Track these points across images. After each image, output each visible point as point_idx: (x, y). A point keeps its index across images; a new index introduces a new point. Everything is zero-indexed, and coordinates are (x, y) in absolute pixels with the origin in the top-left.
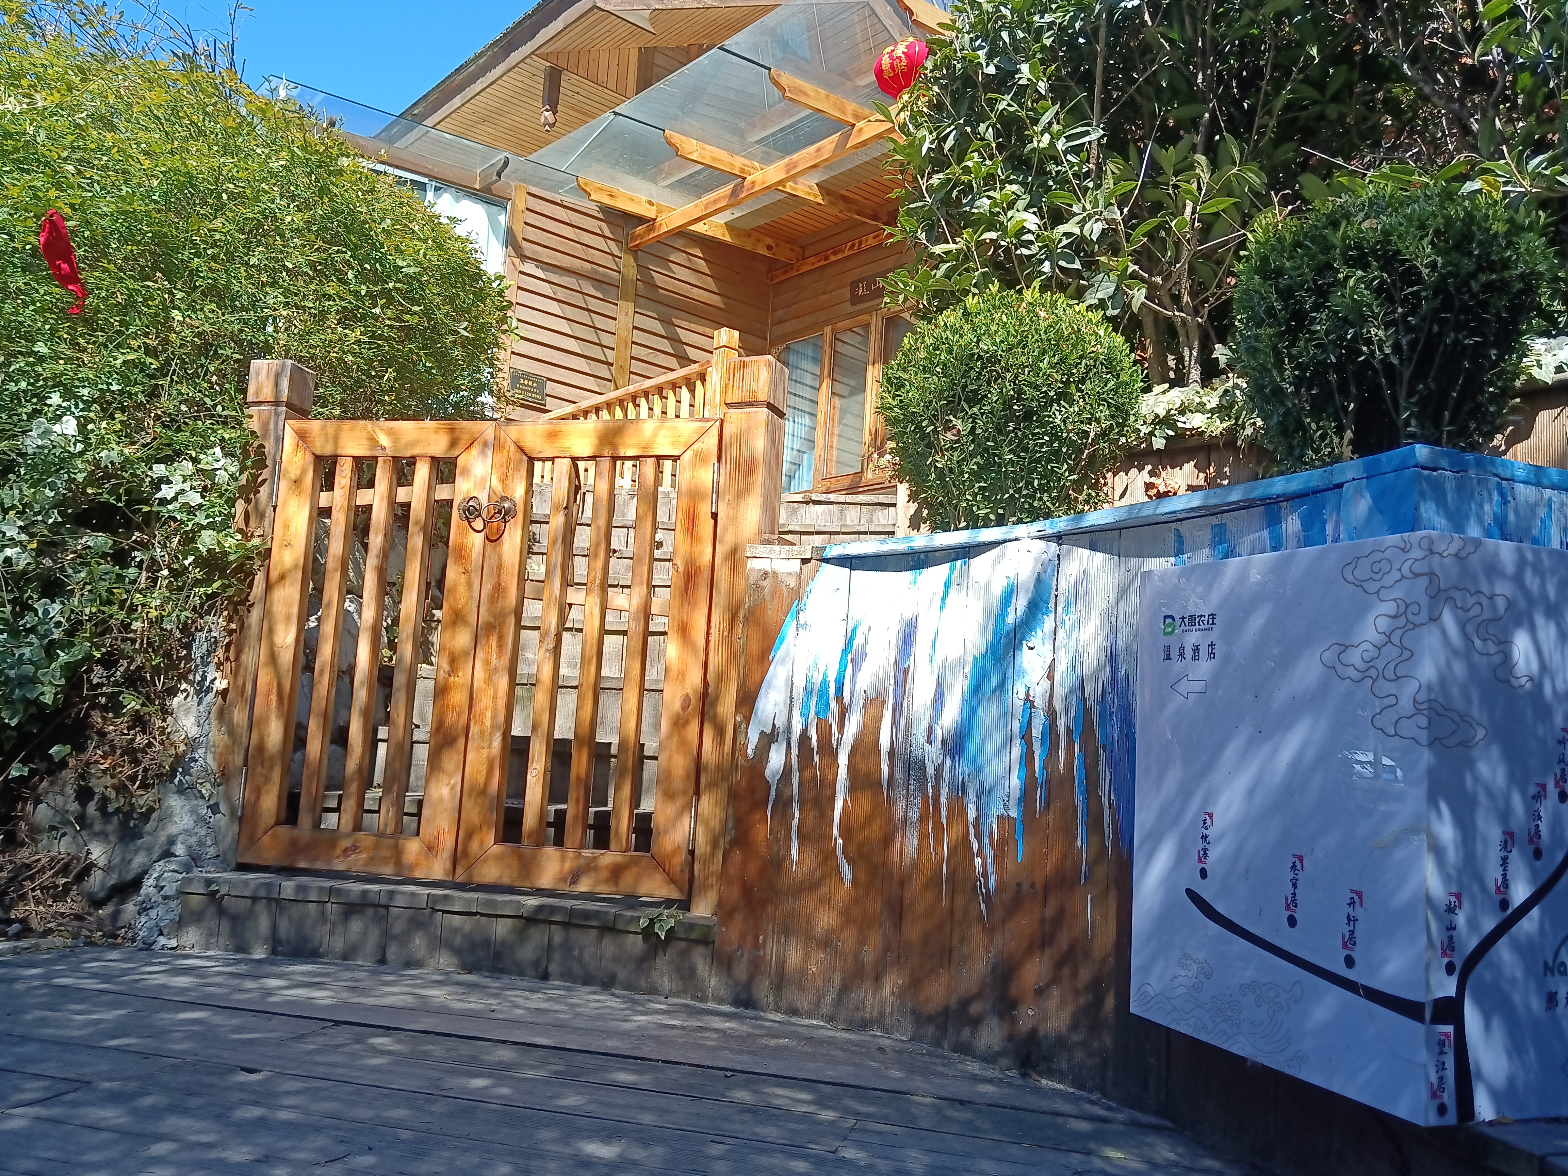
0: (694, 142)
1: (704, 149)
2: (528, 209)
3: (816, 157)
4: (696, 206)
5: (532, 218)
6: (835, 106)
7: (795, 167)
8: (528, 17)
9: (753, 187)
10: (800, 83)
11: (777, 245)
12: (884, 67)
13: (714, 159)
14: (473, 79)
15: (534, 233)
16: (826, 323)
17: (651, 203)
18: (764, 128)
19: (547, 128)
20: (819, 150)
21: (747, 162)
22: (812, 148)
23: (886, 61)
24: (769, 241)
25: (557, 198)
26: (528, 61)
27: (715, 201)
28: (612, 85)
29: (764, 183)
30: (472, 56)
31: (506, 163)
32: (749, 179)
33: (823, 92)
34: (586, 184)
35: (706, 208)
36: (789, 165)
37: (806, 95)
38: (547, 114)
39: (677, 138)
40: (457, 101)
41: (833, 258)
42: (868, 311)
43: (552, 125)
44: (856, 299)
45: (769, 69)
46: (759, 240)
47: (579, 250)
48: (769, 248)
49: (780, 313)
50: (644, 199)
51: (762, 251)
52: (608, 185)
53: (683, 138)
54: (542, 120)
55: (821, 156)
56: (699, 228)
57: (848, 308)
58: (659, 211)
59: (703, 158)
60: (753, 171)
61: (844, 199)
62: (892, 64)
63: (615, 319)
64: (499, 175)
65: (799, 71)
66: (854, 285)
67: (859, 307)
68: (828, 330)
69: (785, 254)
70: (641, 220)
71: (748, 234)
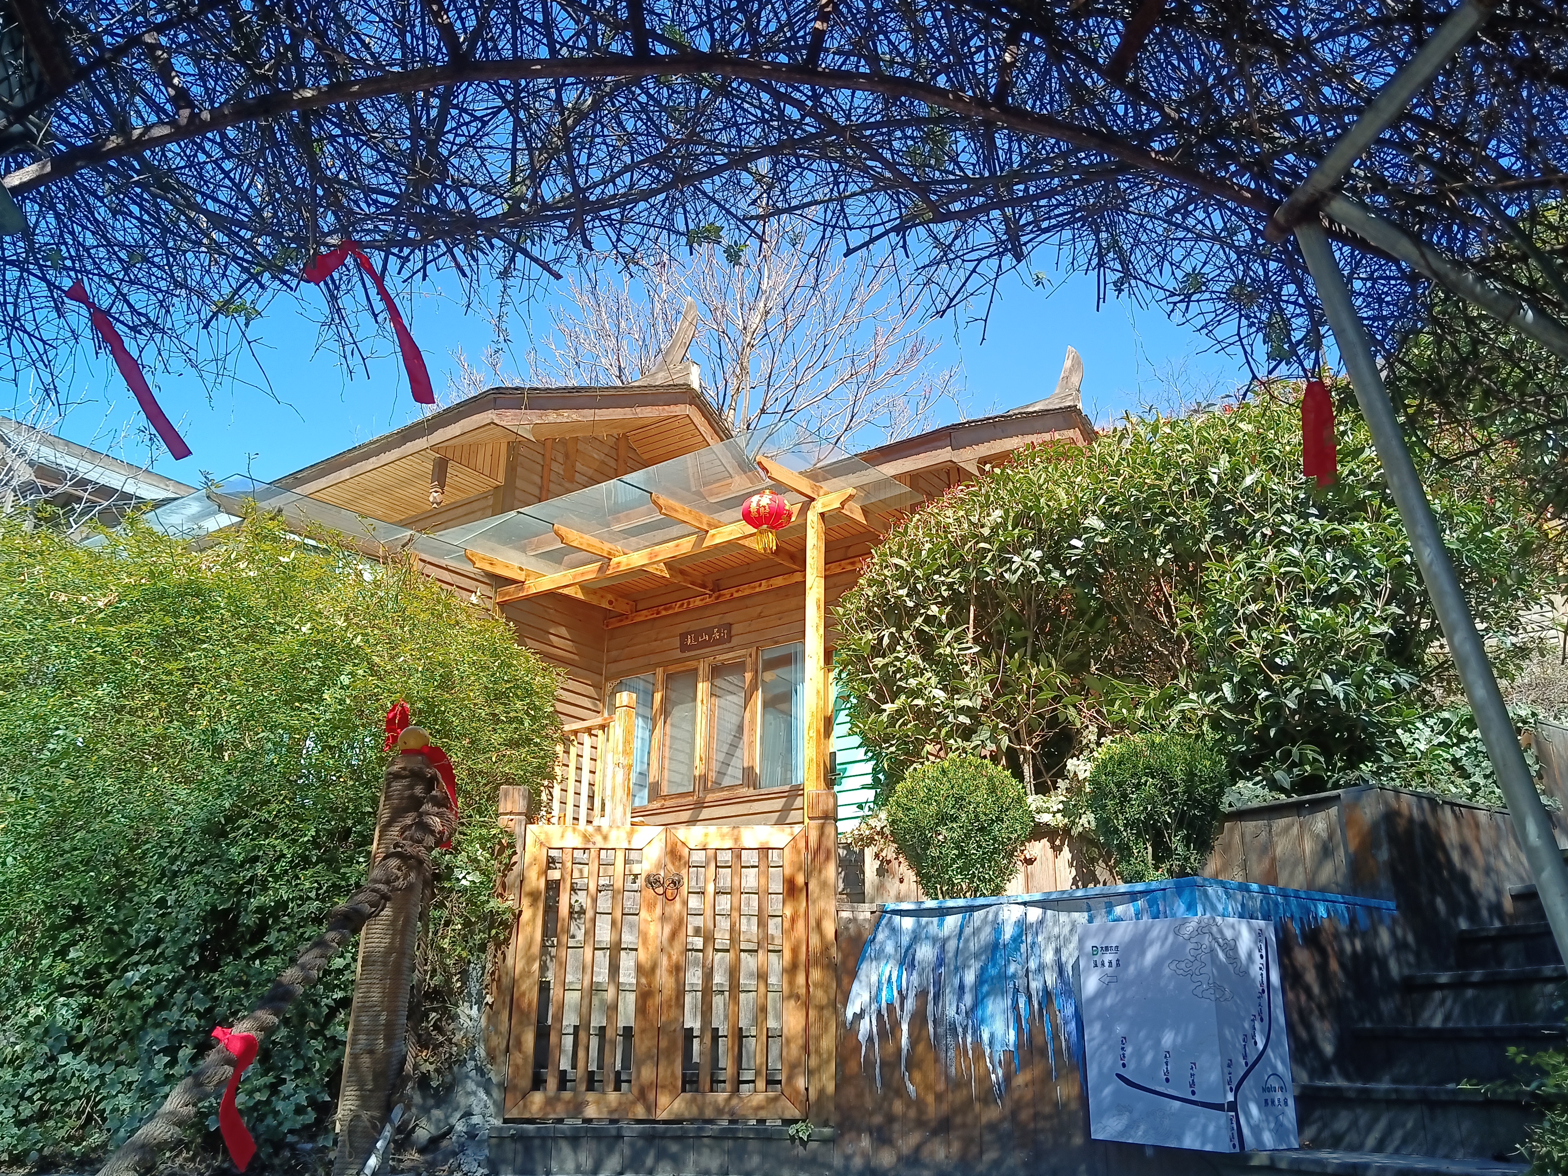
0: (576, 533)
1: (583, 538)
3: (674, 552)
4: (565, 576)
7: (657, 556)
9: (618, 567)
10: (672, 502)
11: (617, 600)
12: (752, 510)
13: (590, 545)
16: (658, 665)
17: (521, 569)
19: (435, 505)
20: (678, 546)
21: (614, 547)
22: (672, 544)
24: (610, 597)
25: (443, 563)
26: (422, 452)
27: (583, 574)
28: (485, 471)
29: (629, 564)
30: (368, 440)
31: (411, 539)
32: (615, 560)
33: (687, 508)
34: (472, 554)
35: (575, 579)
36: (651, 553)
37: (677, 511)
38: (437, 495)
39: (565, 530)
41: (664, 613)
42: (697, 658)
44: (684, 648)
45: (651, 493)
46: (602, 597)
48: (611, 602)
49: (614, 653)
50: (517, 565)
51: (605, 605)
52: (490, 555)
53: (569, 530)
54: (432, 498)
55: (678, 551)
56: (566, 591)
57: (678, 654)
58: (527, 575)
59: (582, 545)
60: (618, 555)
61: (682, 572)
62: (759, 509)
64: (403, 547)
65: (673, 495)
66: (683, 636)
67: (687, 654)
68: (660, 671)
69: (622, 607)
70: (511, 582)
71: (595, 592)
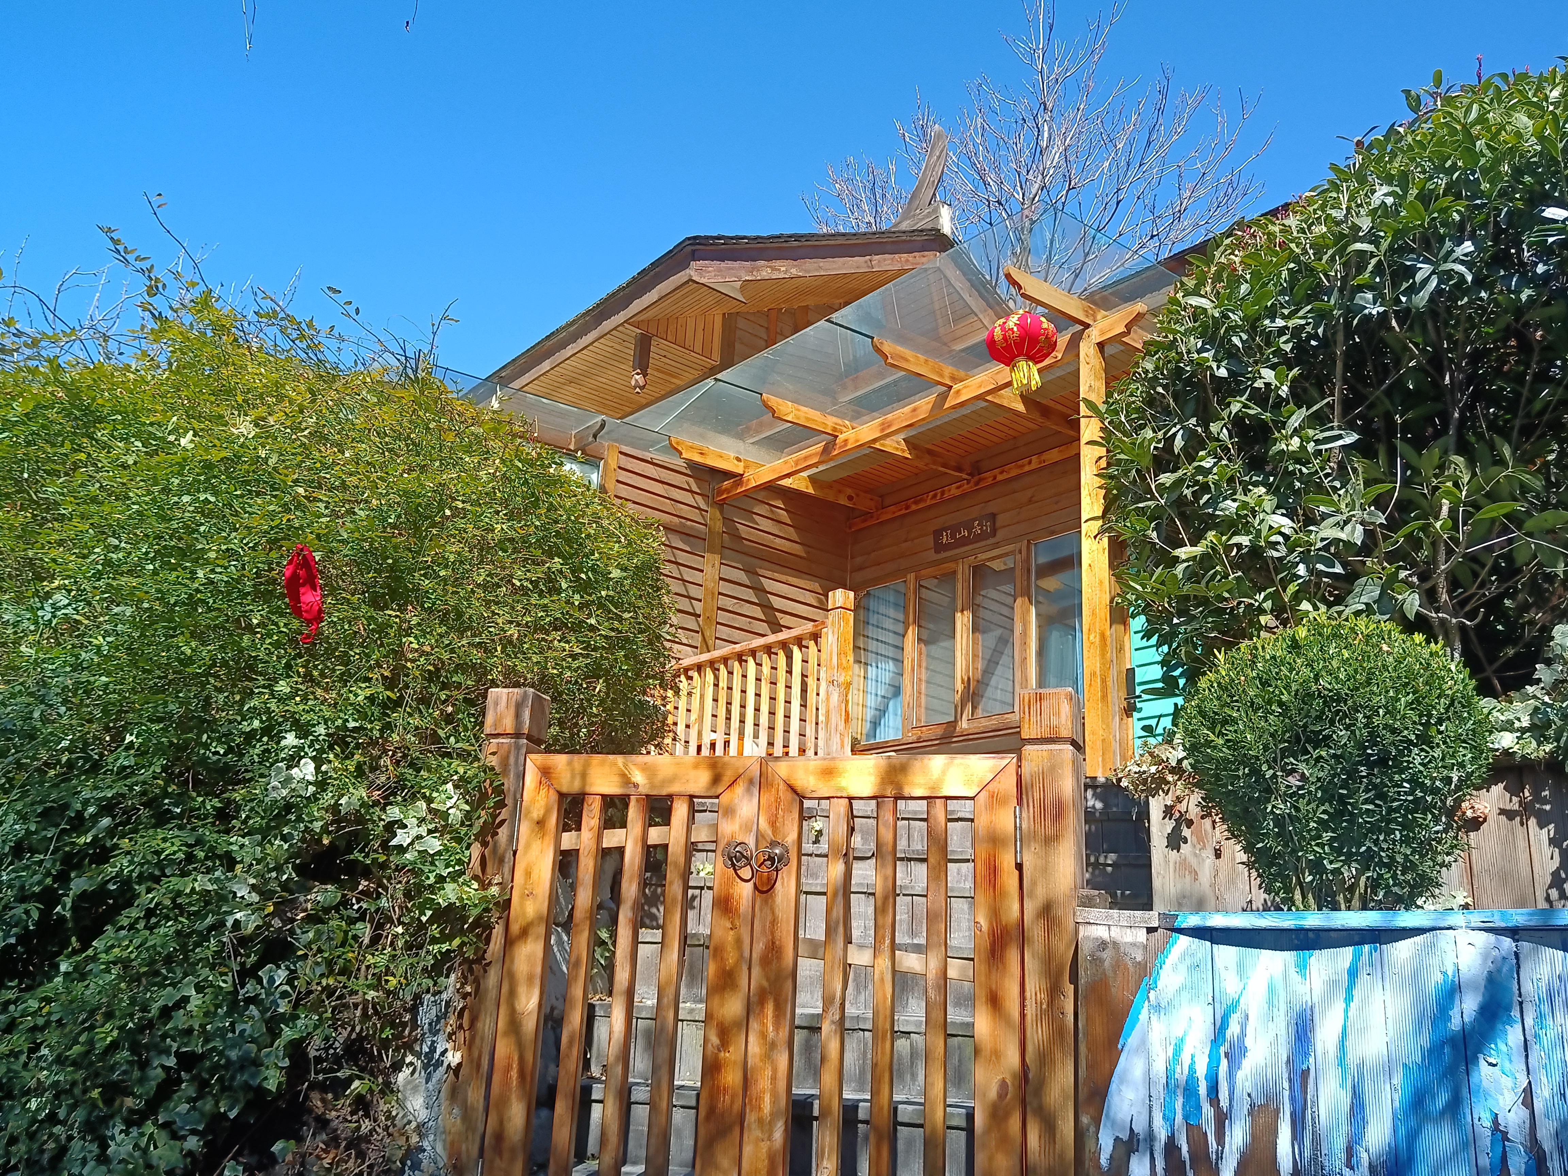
0: (790, 404)
1: (798, 410)
2: (620, 468)
3: (912, 417)
4: (786, 462)
5: (624, 476)
6: (933, 370)
7: (889, 426)
8: (622, 289)
9: (846, 445)
10: (900, 349)
11: (858, 495)
12: (996, 338)
13: (808, 419)
14: (563, 345)
15: (626, 490)
16: (909, 570)
17: (739, 460)
18: (856, 389)
19: (638, 390)
20: (914, 410)
21: (839, 421)
22: (907, 409)
23: (998, 333)
24: (849, 491)
25: (648, 456)
26: (620, 328)
27: (806, 458)
28: (698, 349)
29: (857, 441)
30: (563, 323)
31: (603, 426)
32: (841, 437)
33: (922, 357)
34: (678, 443)
35: (797, 465)
36: (883, 424)
37: (907, 360)
38: (637, 377)
39: (774, 401)
40: (546, 365)
41: (914, 507)
42: (954, 559)
43: (642, 388)
44: (939, 547)
45: (872, 338)
46: (840, 491)
47: (667, 505)
48: (850, 498)
49: (859, 560)
50: (733, 455)
51: (843, 501)
52: (697, 443)
53: (780, 401)
54: (633, 383)
55: (917, 416)
56: (786, 482)
57: (932, 556)
58: (748, 467)
59: (798, 418)
60: (845, 429)
61: (930, 452)
62: (1004, 335)
63: (702, 571)
64: (595, 436)
65: (901, 339)
66: (938, 534)
67: (943, 555)
68: (911, 577)
69: (865, 503)
70: (727, 475)
71: (830, 486)
